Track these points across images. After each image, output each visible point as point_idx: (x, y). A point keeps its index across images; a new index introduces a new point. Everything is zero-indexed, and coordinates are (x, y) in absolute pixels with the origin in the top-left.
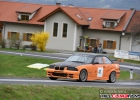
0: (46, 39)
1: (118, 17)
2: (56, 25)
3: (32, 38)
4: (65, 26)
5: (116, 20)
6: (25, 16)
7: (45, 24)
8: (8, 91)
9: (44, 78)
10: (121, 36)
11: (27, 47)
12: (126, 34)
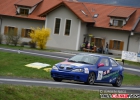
0: (47, 36)
1: (127, 15)
2: (58, 21)
3: (31, 35)
4: (68, 22)
5: (125, 18)
6: (24, 10)
7: (46, 19)
8: (10, 91)
9: (46, 79)
10: (130, 36)
11: (26, 44)
12: (135, 34)
